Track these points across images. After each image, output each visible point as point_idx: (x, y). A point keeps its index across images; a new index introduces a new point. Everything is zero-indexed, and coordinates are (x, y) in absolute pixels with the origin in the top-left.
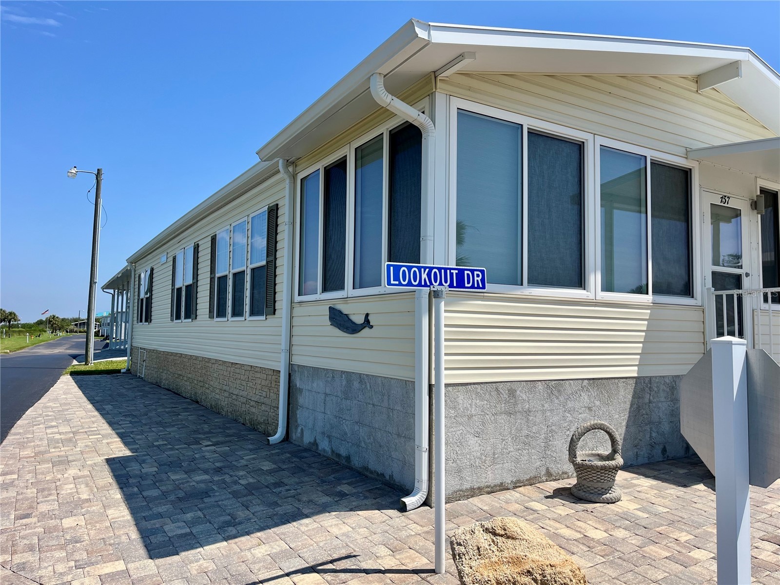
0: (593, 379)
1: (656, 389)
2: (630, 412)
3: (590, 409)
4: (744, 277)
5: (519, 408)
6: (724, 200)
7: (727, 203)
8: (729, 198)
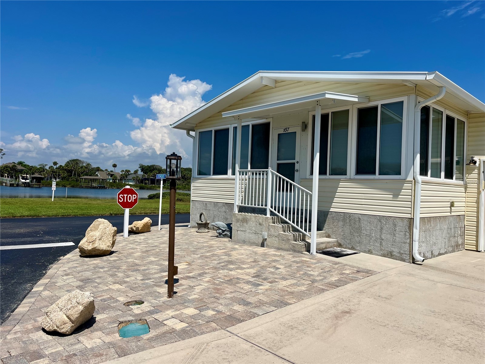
0: (227, 203)
1: (247, 209)
4: (296, 164)
5: (207, 208)
6: (286, 130)
7: (288, 131)
8: (288, 128)
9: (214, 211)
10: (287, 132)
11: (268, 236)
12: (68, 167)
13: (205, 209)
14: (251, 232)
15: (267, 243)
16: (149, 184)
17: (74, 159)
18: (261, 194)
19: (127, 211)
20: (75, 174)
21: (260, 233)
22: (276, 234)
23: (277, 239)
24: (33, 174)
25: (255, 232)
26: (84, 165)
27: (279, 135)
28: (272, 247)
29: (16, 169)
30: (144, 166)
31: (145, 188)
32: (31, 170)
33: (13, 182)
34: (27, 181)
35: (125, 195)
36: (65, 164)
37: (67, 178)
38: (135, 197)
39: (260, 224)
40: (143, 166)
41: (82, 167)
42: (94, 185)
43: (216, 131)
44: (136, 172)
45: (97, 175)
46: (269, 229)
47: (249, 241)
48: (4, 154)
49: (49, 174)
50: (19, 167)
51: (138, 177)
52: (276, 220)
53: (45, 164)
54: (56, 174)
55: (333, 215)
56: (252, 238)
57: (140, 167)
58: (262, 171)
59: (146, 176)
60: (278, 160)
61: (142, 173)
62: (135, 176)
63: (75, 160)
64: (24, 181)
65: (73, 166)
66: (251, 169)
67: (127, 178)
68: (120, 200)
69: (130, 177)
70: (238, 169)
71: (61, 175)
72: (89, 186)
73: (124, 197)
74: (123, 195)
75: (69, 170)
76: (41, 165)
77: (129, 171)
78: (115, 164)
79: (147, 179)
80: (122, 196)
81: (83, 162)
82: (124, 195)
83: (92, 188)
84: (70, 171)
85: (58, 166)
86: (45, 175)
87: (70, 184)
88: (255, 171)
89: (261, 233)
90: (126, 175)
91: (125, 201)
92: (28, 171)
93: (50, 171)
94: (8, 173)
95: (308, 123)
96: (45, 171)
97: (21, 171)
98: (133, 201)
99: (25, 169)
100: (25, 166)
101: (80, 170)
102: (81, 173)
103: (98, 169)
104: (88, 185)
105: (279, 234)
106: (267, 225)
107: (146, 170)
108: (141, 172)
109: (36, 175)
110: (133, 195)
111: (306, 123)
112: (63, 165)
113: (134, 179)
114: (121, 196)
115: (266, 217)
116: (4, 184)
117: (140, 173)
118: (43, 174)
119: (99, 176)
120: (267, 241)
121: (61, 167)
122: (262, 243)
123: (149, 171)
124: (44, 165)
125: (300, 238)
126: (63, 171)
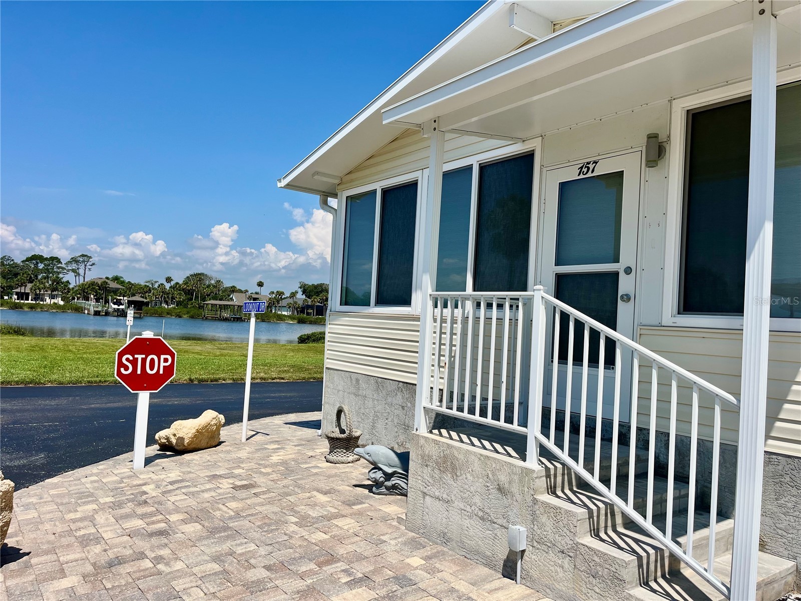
0: (407, 383)
2: (434, 422)
3: (403, 407)
4: (622, 276)
5: (360, 393)
6: (585, 170)
7: (593, 171)
8: (596, 162)
9: (376, 402)
10: (590, 175)
11: (531, 539)
12: (188, 286)
13: (354, 394)
14: (468, 509)
15: (525, 567)
16: (314, 315)
17: (197, 273)
18: (504, 379)
19: (144, 399)
20: (197, 297)
21: (500, 521)
22: (563, 542)
23: (566, 562)
24: (133, 295)
25: (481, 514)
26: (213, 282)
27: (563, 186)
28: (548, 590)
29: (108, 287)
30: (307, 285)
31: (306, 322)
32: (130, 288)
33: (100, 309)
34: (121, 307)
35: (140, 357)
36: (184, 281)
37: (185, 302)
38: (166, 360)
39: (500, 489)
40: (305, 285)
41: (208, 286)
42: (226, 315)
43: (386, 192)
44: (293, 295)
45: (232, 299)
46: (533, 514)
47: (462, 542)
48: (93, 264)
49: (157, 297)
50: (113, 285)
51: (296, 303)
52: (559, 479)
53: (154, 280)
54: (168, 297)
55: (780, 467)
56: (471, 533)
57: (301, 288)
58: (511, 299)
59: (310, 302)
60: (557, 264)
61: (304, 297)
62: (291, 301)
63: (199, 274)
64: (116, 307)
65: (194, 284)
66: (474, 290)
67: (279, 305)
68: (122, 370)
69: (284, 303)
70: (430, 291)
71: (176, 297)
72: (217, 317)
73: (134, 362)
74: (133, 357)
75: (189, 291)
76: (149, 282)
77: (283, 293)
78: (261, 282)
79: (311, 307)
80: (131, 358)
81: (211, 278)
82: (136, 356)
83: (221, 320)
84: (189, 293)
85: (173, 283)
86: (151, 298)
87: (188, 313)
88: (485, 298)
89: (503, 522)
90: (277, 300)
91: (139, 372)
92: (126, 292)
93: (160, 292)
94: (95, 294)
95: (669, 137)
96: (152, 291)
97: (115, 291)
98: (161, 372)
99: (121, 288)
100: (122, 283)
101: (205, 290)
102: (207, 295)
103: (233, 290)
104: (216, 315)
105: (576, 547)
106: (529, 499)
107: (310, 291)
108: (302, 295)
109: (137, 298)
110: (163, 357)
111: (662, 137)
112: (181, 282)
113: (290, 307)
114: (127, 360)
115: (522, 468)
116: (86, 312)
117: (300, 296)
118: (149, 296)
119: (235, 300)
120: (525, 557)
121: (178, 286)
122: (505, 561)
123: (315, 294)
124: (153, 282)
125: (663, 566)
126: (179, 292)
